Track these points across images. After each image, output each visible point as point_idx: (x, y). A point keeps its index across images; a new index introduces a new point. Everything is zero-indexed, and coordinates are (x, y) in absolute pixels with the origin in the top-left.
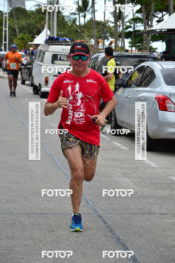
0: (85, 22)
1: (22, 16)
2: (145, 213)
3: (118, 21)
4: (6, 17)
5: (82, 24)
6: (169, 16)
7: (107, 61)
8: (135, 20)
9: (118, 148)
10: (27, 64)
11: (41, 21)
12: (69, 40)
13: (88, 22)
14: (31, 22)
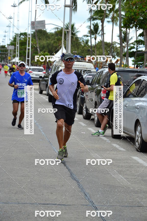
0: (95, 43)
1: (43, 37)
2: (135, 206)
3: (124, 43)
4: (29, 38)
5: (93, 44)
7: (110, 75)
8: (138, 42)
9: (116, 149)
10: (44, 77)
11: (59, 41)
12: (79, 57)
13: (98, 43)
14: (50, 42)
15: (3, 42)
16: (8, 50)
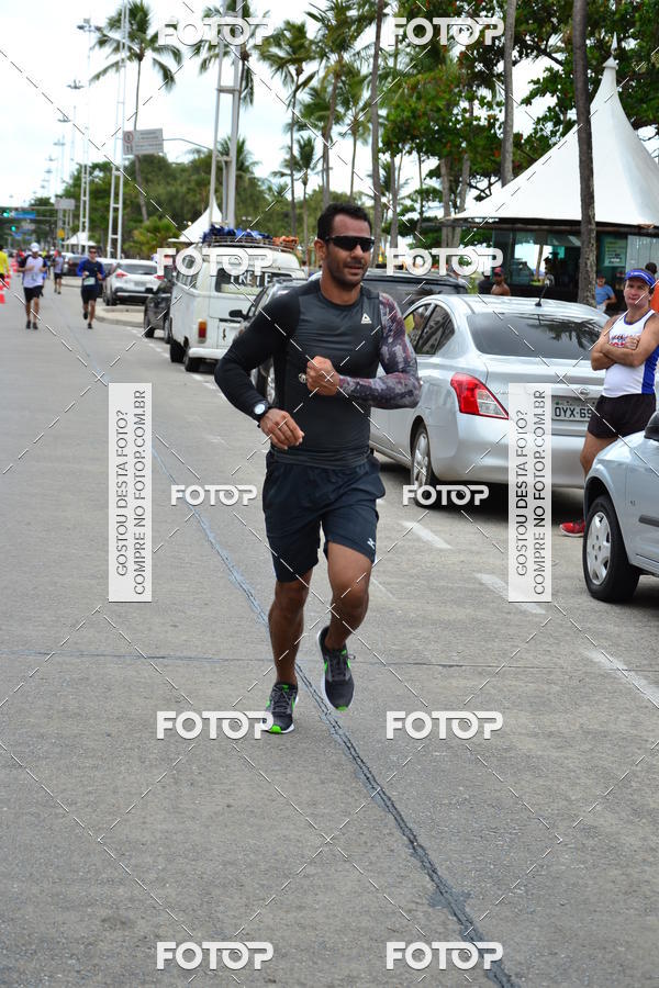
0: (305, 194)
1: (157, 176)
2: (407, 664)
3: (384, 195)
4: (117, 178)
5: (299, 198)
6: (503, 186)
8: (425, 194)
10: (159, 290)
11: (202, 188)
12: (259, 237)
13: (313, 195)
14: (177, 191)
15: (43, 187)
16: (57, 211)
